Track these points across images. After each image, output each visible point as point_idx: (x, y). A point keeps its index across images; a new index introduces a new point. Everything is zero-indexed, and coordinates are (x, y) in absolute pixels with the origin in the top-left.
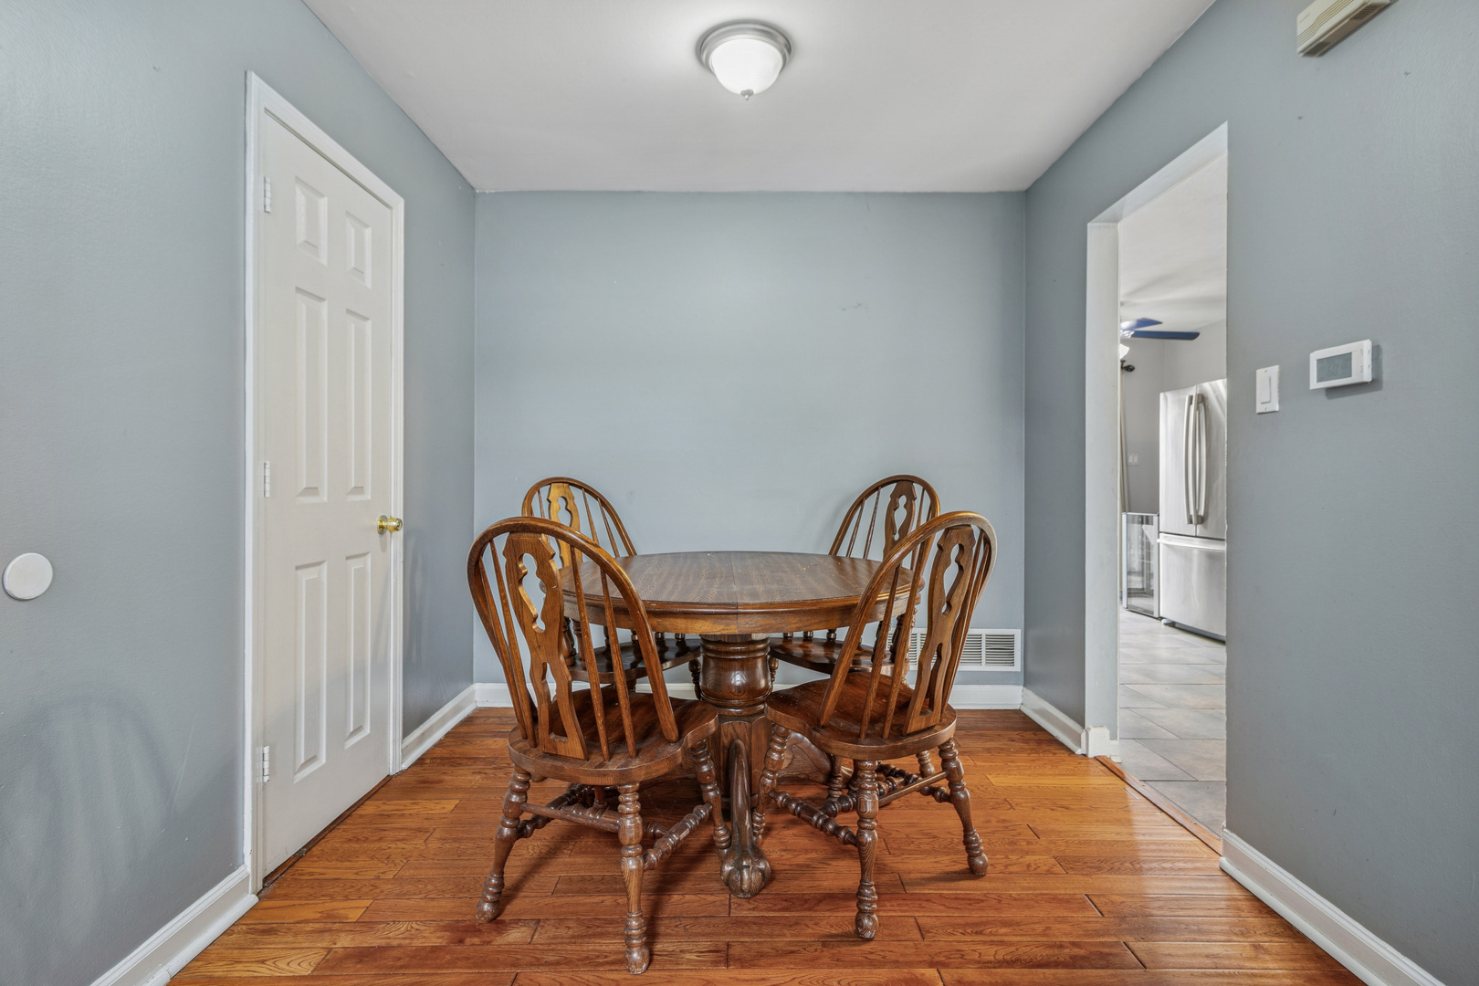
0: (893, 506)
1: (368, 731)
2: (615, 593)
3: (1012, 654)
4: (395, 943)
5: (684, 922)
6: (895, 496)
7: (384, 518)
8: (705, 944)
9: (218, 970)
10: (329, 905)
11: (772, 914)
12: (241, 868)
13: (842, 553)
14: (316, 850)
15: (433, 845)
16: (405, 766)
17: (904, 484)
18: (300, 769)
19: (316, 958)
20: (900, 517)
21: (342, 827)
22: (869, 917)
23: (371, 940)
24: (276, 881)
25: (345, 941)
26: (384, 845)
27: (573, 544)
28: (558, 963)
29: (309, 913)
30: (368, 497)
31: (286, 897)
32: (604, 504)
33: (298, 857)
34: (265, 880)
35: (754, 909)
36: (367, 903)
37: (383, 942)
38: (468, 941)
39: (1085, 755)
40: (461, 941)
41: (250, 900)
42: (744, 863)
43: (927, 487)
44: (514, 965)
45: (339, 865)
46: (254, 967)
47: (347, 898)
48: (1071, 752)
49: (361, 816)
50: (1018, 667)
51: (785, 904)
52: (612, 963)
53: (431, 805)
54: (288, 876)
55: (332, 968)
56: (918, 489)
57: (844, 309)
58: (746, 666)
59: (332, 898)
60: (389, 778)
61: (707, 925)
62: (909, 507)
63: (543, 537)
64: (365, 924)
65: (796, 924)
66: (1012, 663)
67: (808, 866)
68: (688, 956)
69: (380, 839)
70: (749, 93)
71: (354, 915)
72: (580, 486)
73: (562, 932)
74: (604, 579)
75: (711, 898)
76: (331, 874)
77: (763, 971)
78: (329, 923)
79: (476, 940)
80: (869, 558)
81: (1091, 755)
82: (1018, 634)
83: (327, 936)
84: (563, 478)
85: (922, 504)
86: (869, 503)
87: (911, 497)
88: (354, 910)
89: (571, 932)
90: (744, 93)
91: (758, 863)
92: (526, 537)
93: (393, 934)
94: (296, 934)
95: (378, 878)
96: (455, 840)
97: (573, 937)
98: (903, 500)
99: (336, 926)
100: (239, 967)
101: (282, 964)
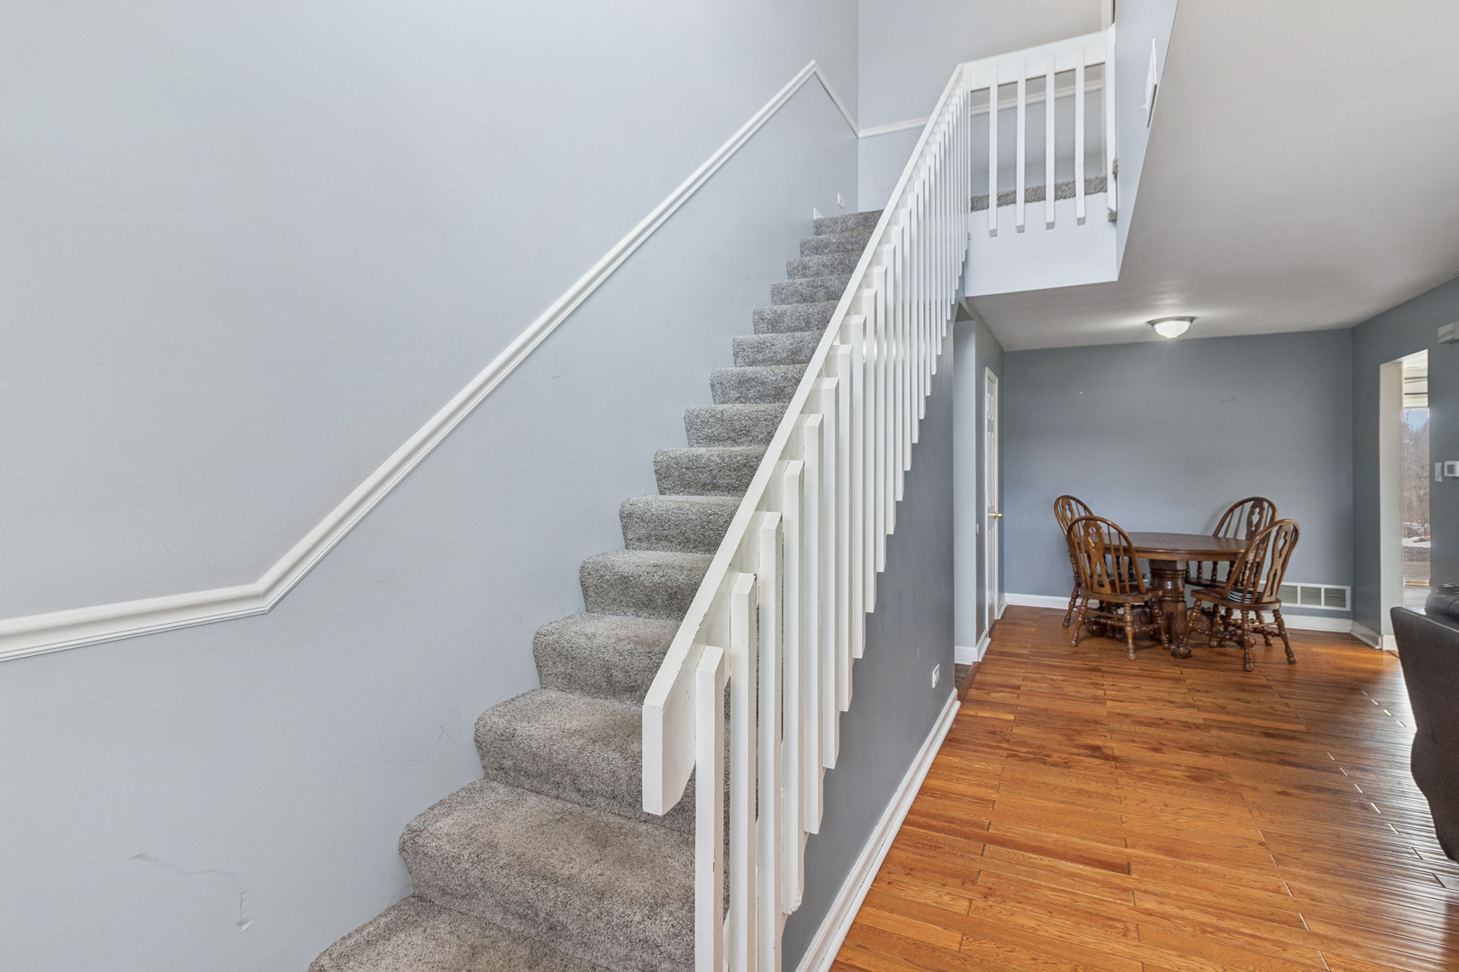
0: (1252, 513)
2: (1124, 544)
3: (1344, 600)
6: (1253, 508)
13: (1221, 535)
17: (1258, 502)
20: (1255, 518)
27: (1109, 525)
39: (1380, 649)
43: (1271, 505)
50: (1348, 608)
56: (1266, 505)
57: (1223, 402)
58: (1174, 579)
62: (1261, 513)
63: (1098, 522)
66: (1344, 606)
74: (1120, 538)
80: (1238, 538)
81: (1384, 649)
82: (1348, 589)
85: (1268, 513)
86: (1237, 511)
87: (1262, 509)
92: (1091, 522)
98: (1257, 510)
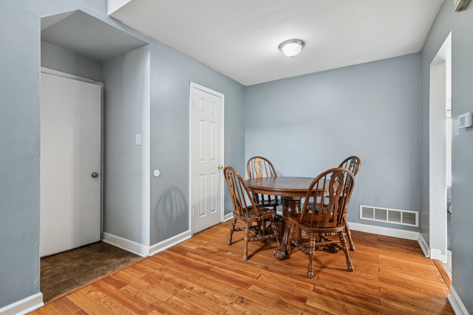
1: (216, 211)
3: (415, 220)
4: (209, 249)
5: (262, 260)
7: (219, 166)
8: (264, 265)
9: (183, 245)
10: (201, 241)
11: (282, 265)
12: (189, 230)
14: (203, 232)
15: (223, 236)
16: (225, 221)
17: (354, 159)
18: (200, 215)
19: (196, 247)
21: (209, 229)
22: (310, 273)
23: (205, 248)
24: (195, 235)
25: (201, 246)
26: (214, 234)
28: (233, 260)
29: (198, 241)
30: (216, 161)
31: (196, 238)
32: (269, 163)
33: (200, 232)
34: (194, 234)
35: (279, 263)
36: (207, 242)
37: (207, 248)
38: (220, 252)
39: (429, 258)
40: (219, 252)
41: (190, 237)
42: (278, 252)
44: (226, 258)
45: (206, 235)
46: (187, 246)
47: (205, 240)
48: (424, 256)
49: (213, 228)
50: (417, 225)
51: (287, 264)
52: (243, 262)
53: (226, 229)
54: (197, 235)
55: (198, 249)
57: (346, 103)
58: (292, 206)
59: (203, 240)
60: (221, 223)
61: (267, 262)
64: (206, 245)
65: (287, 268)
66: (415, 224)
67: (299, 259)
68: (258, 266)
69: (214, 233)
70: (293, 57)
71: (205, 243)
72: (263, 158)
73: (237, 255)
75: (271, 258)
76: (204, 236)
77: (272, 273)
78: (201, 243)
79: (222, 252)
81: (431, 258)
82: (417, 213)
83: (199, 245)
84: (258, 157)
86: (344, 165)
87: (355, 164)
88: (205, 242)
89: (239, 256)
90: (292, 57)
91: (282, 253)
93: (210, 248)
94: (195, 243)
95: (211, 239)
96: (227, 236)
97: (239, 257)
98: (353, 164)
99: (201, 244)
100: (186, 245)
101: (191, 247)
